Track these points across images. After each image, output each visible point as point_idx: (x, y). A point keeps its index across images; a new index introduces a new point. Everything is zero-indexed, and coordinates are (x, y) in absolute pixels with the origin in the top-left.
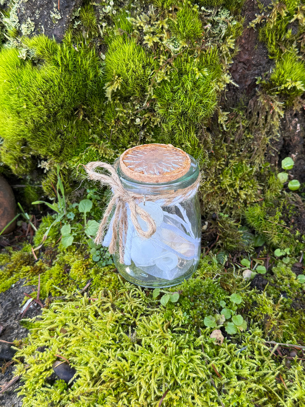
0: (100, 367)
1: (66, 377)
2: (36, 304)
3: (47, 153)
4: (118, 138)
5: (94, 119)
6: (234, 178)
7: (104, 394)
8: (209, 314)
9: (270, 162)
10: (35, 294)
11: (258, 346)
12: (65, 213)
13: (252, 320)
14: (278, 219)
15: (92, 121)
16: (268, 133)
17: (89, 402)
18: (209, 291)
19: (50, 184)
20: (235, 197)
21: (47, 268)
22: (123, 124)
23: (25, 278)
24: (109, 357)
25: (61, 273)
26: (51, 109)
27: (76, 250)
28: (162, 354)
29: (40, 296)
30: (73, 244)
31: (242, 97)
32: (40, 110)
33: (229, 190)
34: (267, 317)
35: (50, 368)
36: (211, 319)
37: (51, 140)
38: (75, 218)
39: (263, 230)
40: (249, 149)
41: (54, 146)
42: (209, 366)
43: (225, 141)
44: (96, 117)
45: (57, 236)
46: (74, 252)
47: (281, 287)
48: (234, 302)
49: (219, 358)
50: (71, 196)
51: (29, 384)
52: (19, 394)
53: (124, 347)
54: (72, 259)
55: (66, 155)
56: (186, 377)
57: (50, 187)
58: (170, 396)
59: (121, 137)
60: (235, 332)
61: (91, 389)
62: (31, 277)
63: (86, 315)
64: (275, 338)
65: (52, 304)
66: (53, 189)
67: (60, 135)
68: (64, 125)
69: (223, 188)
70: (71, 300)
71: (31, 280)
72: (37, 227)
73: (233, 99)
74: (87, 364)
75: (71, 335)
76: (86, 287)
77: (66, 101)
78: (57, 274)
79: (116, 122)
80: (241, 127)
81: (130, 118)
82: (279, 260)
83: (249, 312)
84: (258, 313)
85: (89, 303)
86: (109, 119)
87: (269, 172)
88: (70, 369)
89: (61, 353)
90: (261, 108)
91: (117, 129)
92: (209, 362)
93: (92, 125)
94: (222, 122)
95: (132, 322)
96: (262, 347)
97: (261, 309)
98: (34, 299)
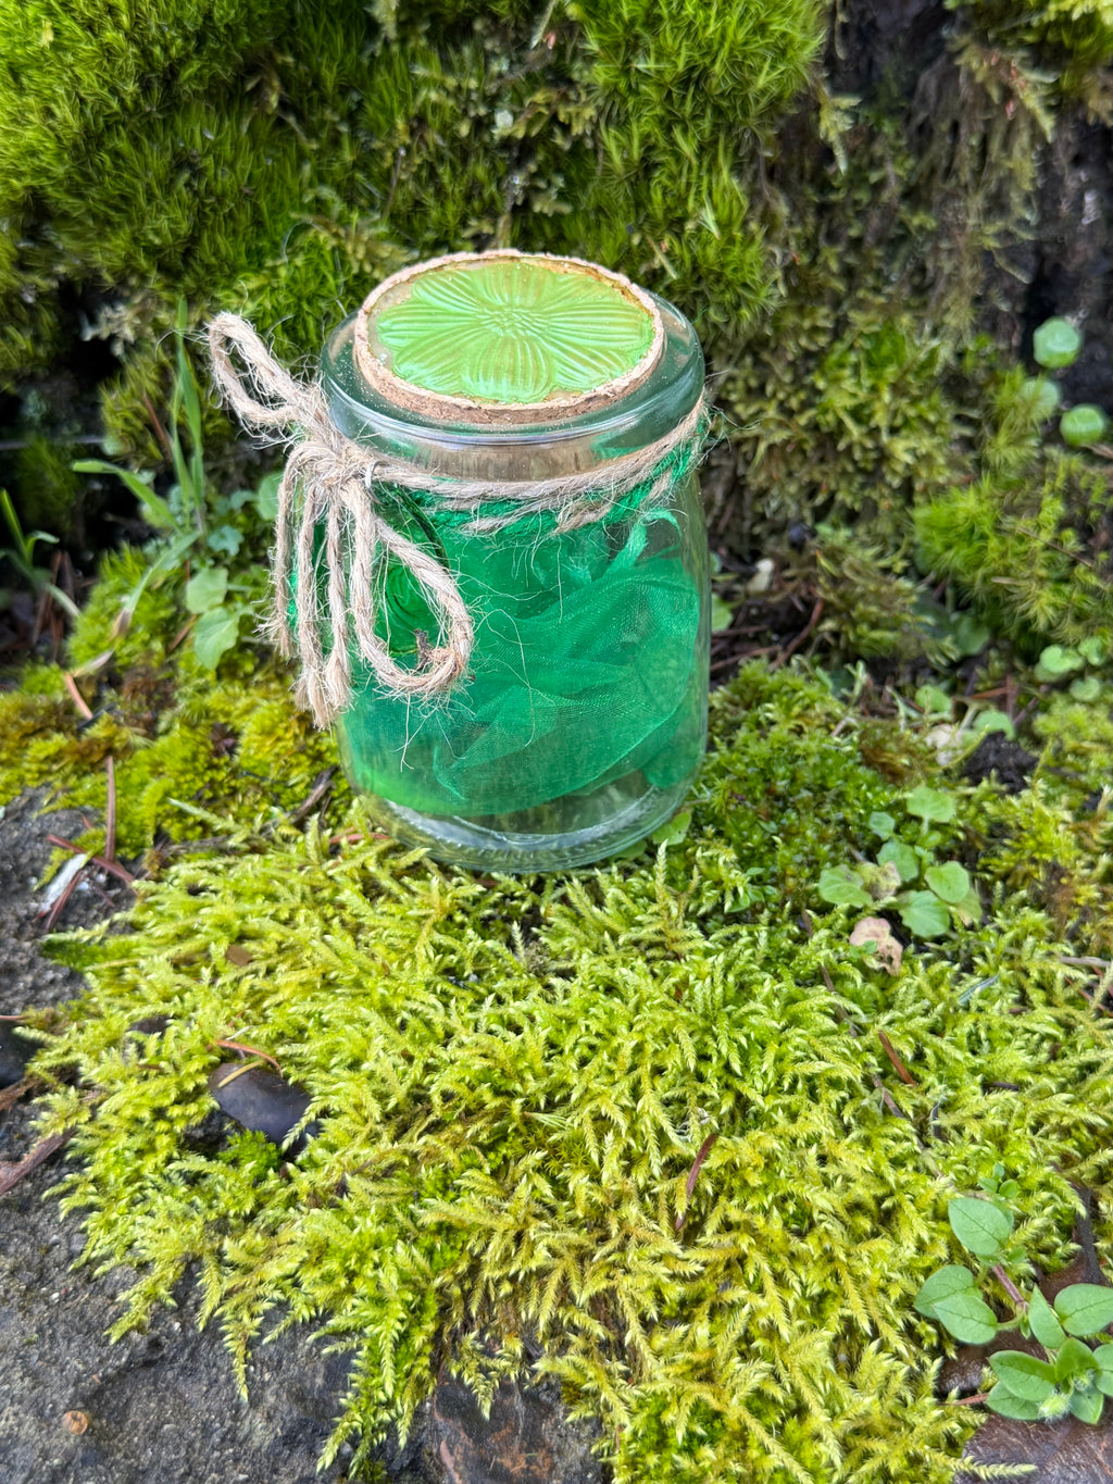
0: (416, 1071)
1: (269, 1118)
2: (102, 878)
3: (129, 259)
4: (418, 204)
5: (323, 123)
6: (867, 383)
7: (446, 1171)
8: (835, 863)
9: (993, 330)
10: (98, 837)
11: (1042, 972)
12: (200, 531)
13: (999, 885)
14: (1052, 527)
15: (312, 133)
16: (987, 213)
17: (383, 1201)
18: (823, 777)
19: (138, 404)
20: (870, 467)
21: (139, 740)
22: (440, 142)
23: (48, 785)
24: (449, 1035)
25: (202, 758)
26: (157, 50)
27: (256, 670)
28: (672, 1003)
29: (118, 843)
30: (242, 647)
31: (888, 65)
32: (108, 52)
33: (855, 431)
34: (1055, 870)
35: (198, 1091)
36: (848, 879)
37: (150, 198)
38: (241, 546)
39: (996, 574)
40: (917, 280)
41: (163, 223)
42: (870, 1038)
43: (832, 237)
44: (329, 115)
45: (172, 627)
46: (248, 676)
47: (1083, 778)
48: (927, 816)
49: (897, 1014)
50: (222, 463)
51: (112, 1159)
52: (65, 1205)
53: (504, 995)
54: (243, 702)
55: (208, 268)
56: (779, 1083)
57: (137, 414)
58: (728, 1157)
59: (430, 201)
60: (941, 930)
61: (387, 1149)
62: (72, 781)
63: (326, 894)
64: (1094, 945)
65: (173, 869)
66: (155, 422)
67: (186, 176)
68: (201, 131)
69: (825, 429)
70: (254, 850)
71: (72, 789)
72: (81, 598)
73: (857, 70)
74: (355, 1065)
75: (270, 971)
76: (309, 802)
77: (217, 14)
78: (185, 760)
79: (412, 133)
80: (892, 182)
81: (472, 113)
82: (1056, 694)
83: (982, 861)
84: (1019, 862)
85: (334, 851)
86: (381, 118)
87: (991, 369)
88: (287, 1090)
89: (236, 1035)
90: (963, 105)
91: (418, 161)
92: (861, 1030)
93: (315, 146)
94: (833, 137)
95: (525, 906)
96: (1060, 976)
97: (1031, 843)
98: (96, 855)
